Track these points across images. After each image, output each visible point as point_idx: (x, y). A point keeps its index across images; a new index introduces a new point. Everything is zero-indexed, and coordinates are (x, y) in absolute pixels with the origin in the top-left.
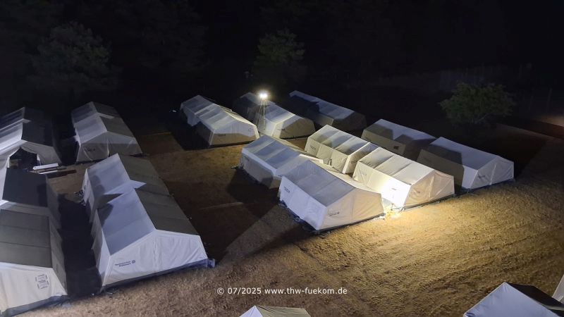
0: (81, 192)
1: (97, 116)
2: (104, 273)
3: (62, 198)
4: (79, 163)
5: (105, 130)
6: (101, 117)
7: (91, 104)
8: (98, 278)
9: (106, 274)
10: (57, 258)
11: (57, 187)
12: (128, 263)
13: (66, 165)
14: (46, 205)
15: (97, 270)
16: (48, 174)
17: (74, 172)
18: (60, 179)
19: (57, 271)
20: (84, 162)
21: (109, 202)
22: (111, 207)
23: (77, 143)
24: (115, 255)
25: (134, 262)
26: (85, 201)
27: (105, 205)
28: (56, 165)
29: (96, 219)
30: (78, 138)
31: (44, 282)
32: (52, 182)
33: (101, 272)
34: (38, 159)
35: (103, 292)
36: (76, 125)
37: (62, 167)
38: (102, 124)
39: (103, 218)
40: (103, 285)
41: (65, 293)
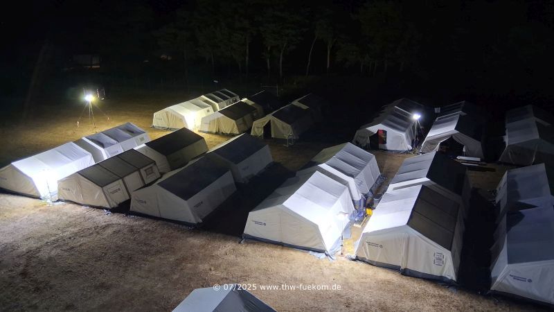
0: (495, 192)
1: (532, 120)
2: (496, 278)
3: (475, 191)
4: (500, 163)
5: (538, 137)
6: (537, 122)
7: (530, 108)
8: (488, 280)
9: (498, 280)
10: (457, 243)
11: (474, 179)
12: (523, 280)
13: (487, 162)
14: (460, 194)
15: (489, 273)
16: (468, 166)
17: (493, 170)
18: (479, 173)
19: (453, 256)
20: (505, 164)
21: (521, 211)
22: (522, 216)
23: (504, 143)
24: (510, 265)
25: (530, 281)
26: (497, 202)
27: (516, 212)
28: (478, 159)
29: (503, 222)
30: (506, 139)
31: (440, 260)
32: (471, 175)
33: (493, 275)
34: (464, 150)
35: (489, 295)
36: (508, 125)
37: (484, 163)
38: (535, 130)
39: (510, 225)
40: (492, 288)
41: (454, 279)
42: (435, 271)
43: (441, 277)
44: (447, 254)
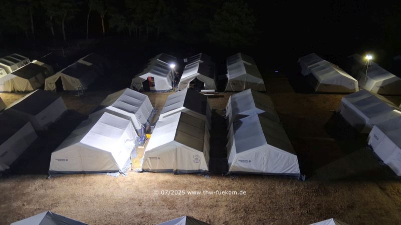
0: (225, 110)
1: (241, 62)
2: (231, 163)
3: (214, 111)
4: (226, 92)
5: (245, 73)
6: (244, 64)
7: (239, 54)
8: (227, 166)
9: (232, 165)
10: (206, 147)
11: (212, 104)
12: (246, 161)
13: (219, 92)
14: (205, 114)
15: (227, 161)
16: (208, 96)
17: (222, 96)
18: (215, 100)
19: (205, 155)
20: (229, 92)
21: (241, 120)
22: (241, 122)
23: (227, 78)
24: (238, 154)
25: (250, 161)
26: (227, 116)
27: (238, 120)
28: (214, 91)
29: (231, 129)
30: (228, 76)
31: (197, 159)
32: (210, 101)
33: (229, 162)
34: (205, 85)
35: (229, 174)
36: (228, 67)
37: (217, 93)
38: (244, 69)
39: (235, 128)
40: (230, 171)
41: (207, 170)
42: (195, 167)
43: (199, 170)
44: (201, 155)
